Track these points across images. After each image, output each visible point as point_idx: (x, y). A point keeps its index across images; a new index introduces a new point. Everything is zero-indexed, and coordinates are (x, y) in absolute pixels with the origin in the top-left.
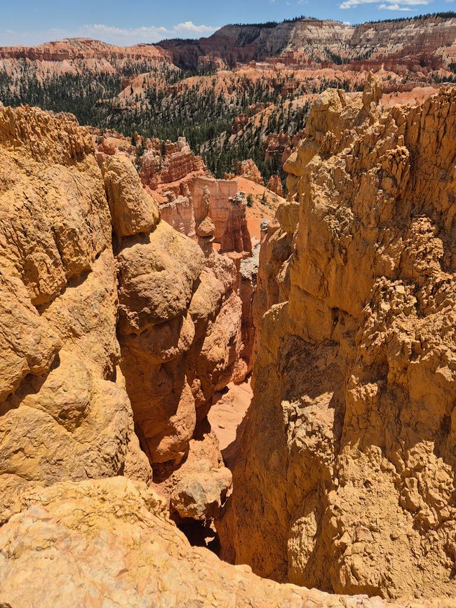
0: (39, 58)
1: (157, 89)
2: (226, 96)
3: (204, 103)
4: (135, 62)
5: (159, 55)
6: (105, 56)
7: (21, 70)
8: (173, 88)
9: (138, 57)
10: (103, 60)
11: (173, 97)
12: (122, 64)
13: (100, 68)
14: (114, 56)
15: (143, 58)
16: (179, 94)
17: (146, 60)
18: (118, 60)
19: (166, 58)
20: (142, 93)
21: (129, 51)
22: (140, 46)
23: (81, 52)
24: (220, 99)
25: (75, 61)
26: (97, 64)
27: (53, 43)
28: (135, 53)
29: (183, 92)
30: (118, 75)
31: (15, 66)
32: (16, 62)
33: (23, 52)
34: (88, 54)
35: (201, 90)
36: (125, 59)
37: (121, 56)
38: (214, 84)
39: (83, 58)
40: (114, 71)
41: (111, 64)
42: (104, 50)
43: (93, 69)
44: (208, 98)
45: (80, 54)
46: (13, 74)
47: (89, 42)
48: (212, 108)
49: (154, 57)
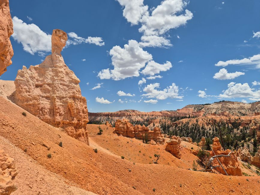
0: (114, 116)
1: (167, 124)
2: (206, 127)
3: (193, 130)
4: (151, 117)
5: (161, 115)
6: (139, 115)
7: (106, 120)
8: (175, 123)
9: (152, 115)
10: (138, 117)
11: (175, 127)
12: (146, 118)
13: (137, 119)
14: (143, 115)
15: (154, 116)
16: (179, 126)
17: (156, 116)
18: (144, 117)
19: (164, 116)
20: (159, 126)
21: (149, 114)
22: (153, 112)
23: (130, 114)
24: (202, 128)
25: (128, 117)
26: (136, 118)
27: (120, 111)
28: (151, 114)
29: (181, 125)
30: (144, 122)
31: (104, 119)
32: (105, 117)
33: (108, 114)
34: (133, 115)
35: (190, 124)
36: (147, 116)
37: (146, 115)
38: (197, 121)
39: (131, 116)
40: (143, 120)
41: (141, 118)
42: (139, 113)
43: (134, 119)
44: (196, 128)
45: (130, 115)
46: (103, 122)
47: (134, 111)
48: (199, 132)
49: (159, 115)
